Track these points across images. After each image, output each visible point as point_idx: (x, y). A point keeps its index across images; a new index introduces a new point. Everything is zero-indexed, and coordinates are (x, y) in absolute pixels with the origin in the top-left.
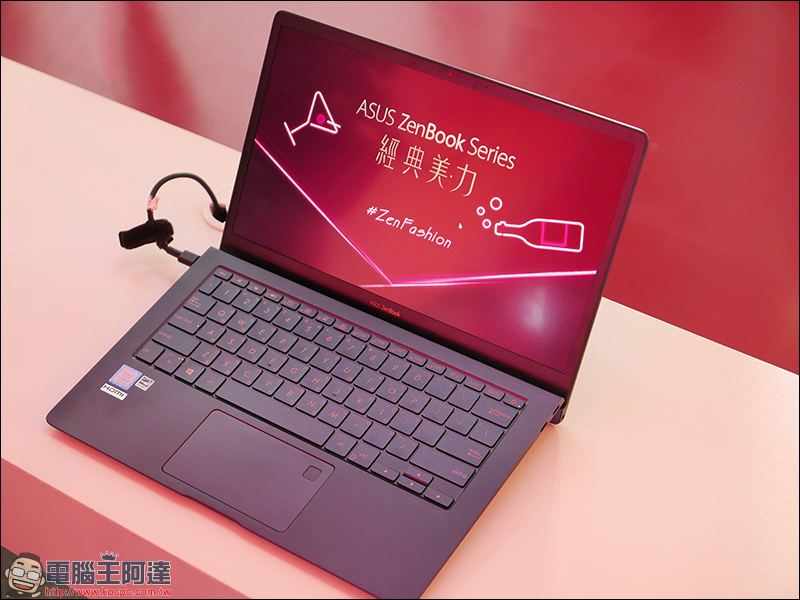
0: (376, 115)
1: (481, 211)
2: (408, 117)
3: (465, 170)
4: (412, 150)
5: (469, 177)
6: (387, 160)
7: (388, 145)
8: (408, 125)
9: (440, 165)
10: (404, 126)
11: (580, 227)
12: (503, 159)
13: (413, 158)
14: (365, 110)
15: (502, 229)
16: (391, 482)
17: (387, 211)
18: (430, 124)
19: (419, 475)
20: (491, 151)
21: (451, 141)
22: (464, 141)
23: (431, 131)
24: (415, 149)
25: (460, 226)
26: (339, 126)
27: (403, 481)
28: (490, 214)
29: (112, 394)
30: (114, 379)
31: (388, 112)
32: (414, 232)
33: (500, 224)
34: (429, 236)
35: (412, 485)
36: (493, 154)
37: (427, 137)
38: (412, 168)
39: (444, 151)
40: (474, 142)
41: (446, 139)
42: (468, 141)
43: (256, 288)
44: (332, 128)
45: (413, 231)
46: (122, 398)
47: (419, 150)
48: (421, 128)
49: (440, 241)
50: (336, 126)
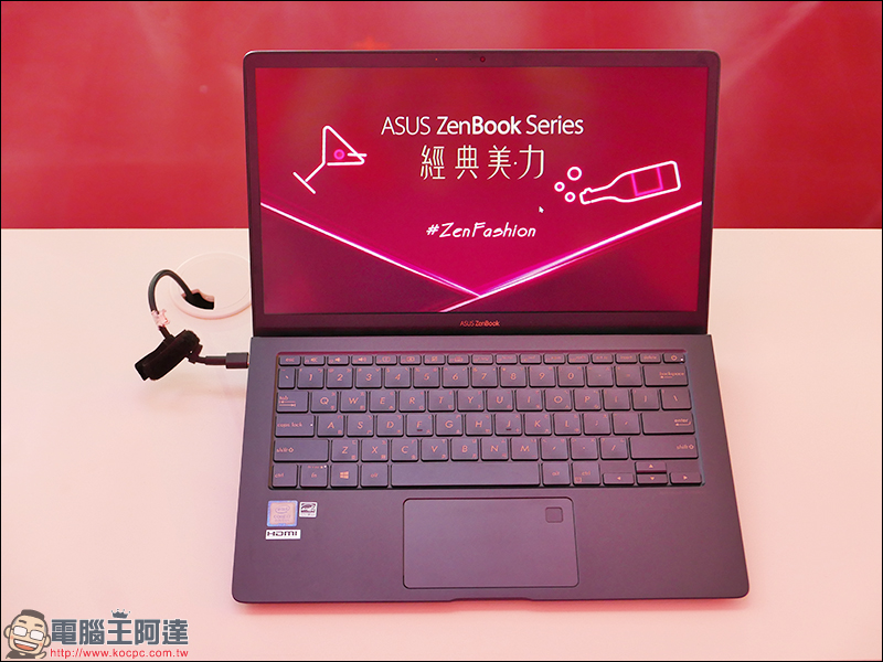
0: (406, 129)
1: (559, 187)
2: (446, 118)
3: (530, 151)
4: (462, 152)
5: (536, 157)
6: (435, 172)
7: (430, 156)
8: (449, 127)
9: (499, 156)
10: (445, 129)
11: (672, 165)
12: (569, 126)
13: (464, 159)
14: (391, 128)
15: (587, 197)
16: (631, 485)
17: (452, 224)
18: (474, 118)
19: (651, 466)
20: (553, 122)
21: (504, 127)
22: (519, 122)
23: (478, 125)
24: (464, 149)
25: (541, 210)
26: (365, 155)
27: (643, 479)
28: (570, 186)
29: (283, 537)
30: (271, 521)
31: (420, 121)
32: (489, 235)
33: (584, 192)
34: (508, 232)
35: (653, 479)
36: (556, 125)
37: (475, 132)
38: (467, 170)
39: (499, 140)
40: (531, 120)
41: (497, 127)
42: (524, 121)
43: (338, 360)
44: (356, 159)
45: (488, 233)
46: (298, 537)
47: (470, 149)
48: (465, 126)
49: (522, 232)
50: (360, 156)
